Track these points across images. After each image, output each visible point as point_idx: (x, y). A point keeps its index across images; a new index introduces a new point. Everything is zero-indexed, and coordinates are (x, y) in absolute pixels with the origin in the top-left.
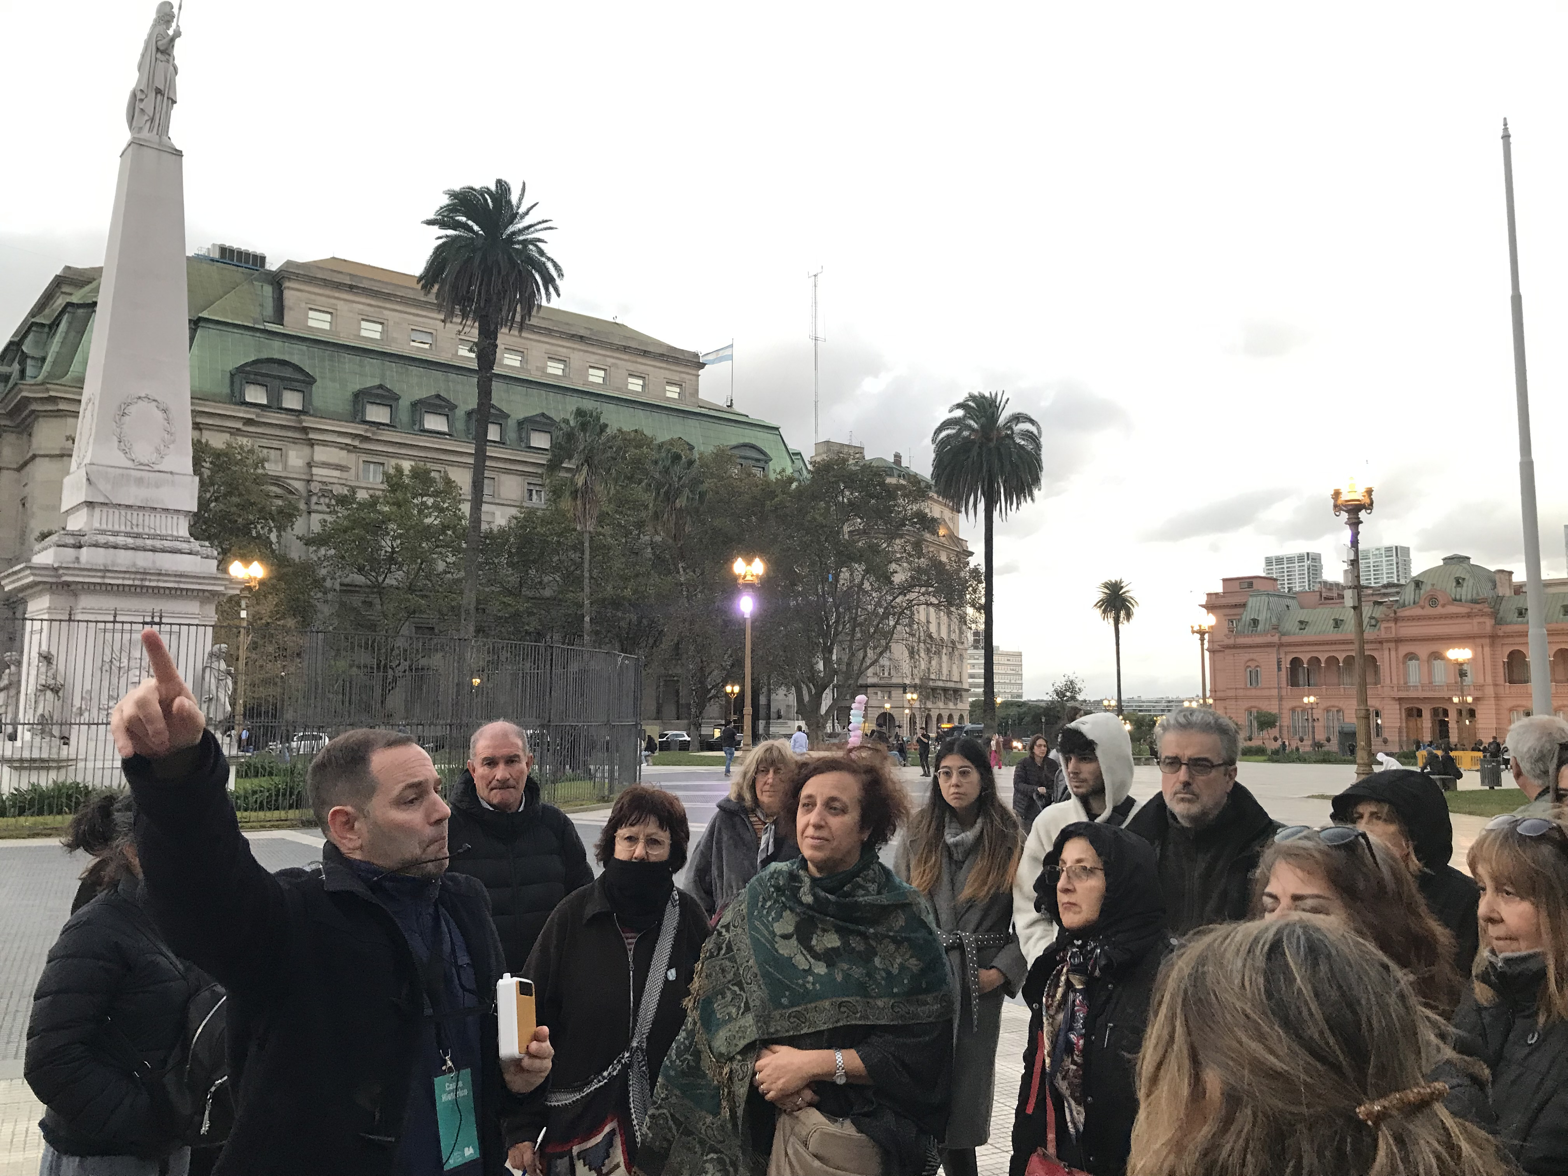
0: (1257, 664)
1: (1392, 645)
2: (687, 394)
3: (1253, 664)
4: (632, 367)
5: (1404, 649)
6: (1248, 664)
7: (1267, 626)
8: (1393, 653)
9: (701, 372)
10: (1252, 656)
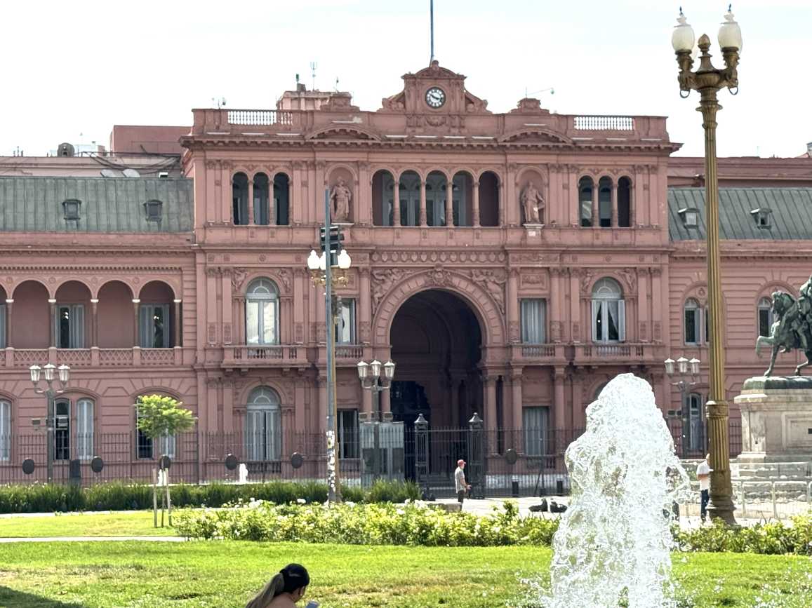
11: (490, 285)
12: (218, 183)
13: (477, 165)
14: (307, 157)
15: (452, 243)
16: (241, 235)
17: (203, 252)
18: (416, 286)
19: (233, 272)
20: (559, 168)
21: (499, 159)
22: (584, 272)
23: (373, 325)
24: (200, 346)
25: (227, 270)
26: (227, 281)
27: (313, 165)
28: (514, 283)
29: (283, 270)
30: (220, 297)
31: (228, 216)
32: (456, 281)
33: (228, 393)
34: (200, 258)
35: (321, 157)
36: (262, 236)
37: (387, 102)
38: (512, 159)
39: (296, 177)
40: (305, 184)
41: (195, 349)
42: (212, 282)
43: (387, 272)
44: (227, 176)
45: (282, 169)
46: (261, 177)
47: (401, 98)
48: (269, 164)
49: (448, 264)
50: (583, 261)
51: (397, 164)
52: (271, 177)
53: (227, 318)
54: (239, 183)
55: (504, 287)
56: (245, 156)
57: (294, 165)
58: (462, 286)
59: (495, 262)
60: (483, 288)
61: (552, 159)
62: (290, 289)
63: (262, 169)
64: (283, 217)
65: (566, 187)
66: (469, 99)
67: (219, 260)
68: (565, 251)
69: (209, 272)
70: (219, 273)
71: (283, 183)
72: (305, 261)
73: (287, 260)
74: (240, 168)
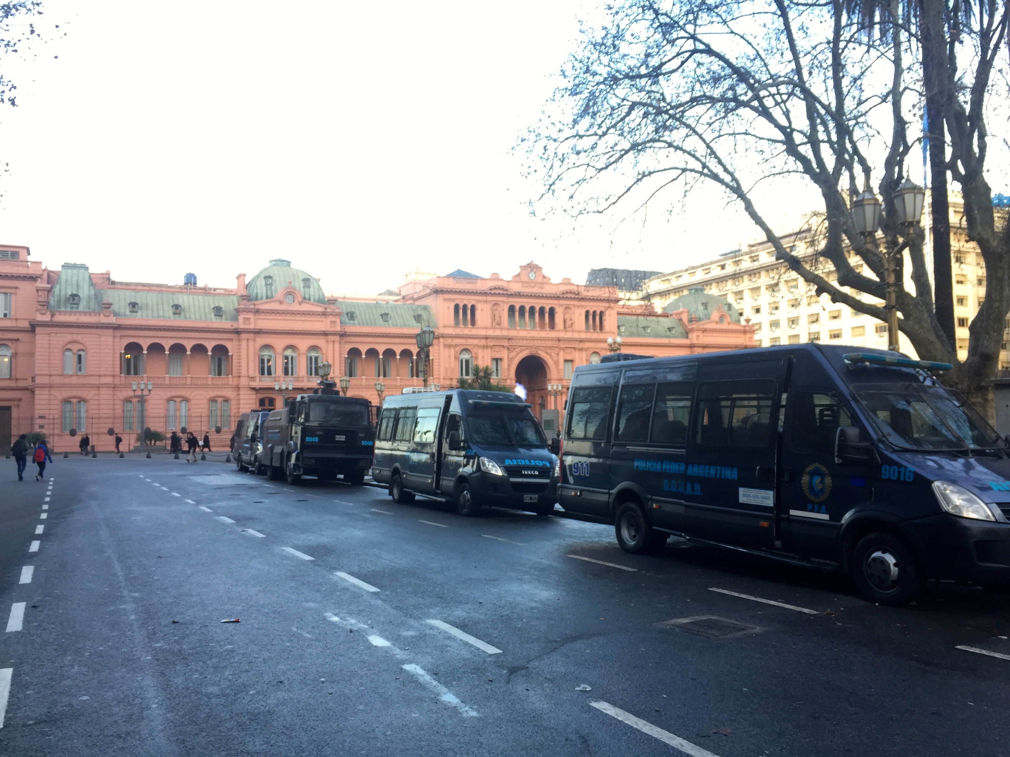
0: (81, 347)
1: (251, 336)
3: (75, 347)
5: (262, 340)
6: (69, 346)
7: (92, 304)
8: (251, 343)
10: (75, 337)
11: (553, 354)
12: (448, 308)
13: (547, 304)
14: (484, 298)
15: (539, 336)
16: (458, 330)
17: (443, 337)
18: (525, 354)
19: (456, 346)
20: (578, 307)
21: (555, 302)
22: (587, 349)
23: (509, 370)
24: (442, 376)
25: (452, 345)
26: (452, 350)
27: (486, 302)
28: (561, 353)
29: (475, 346)
30: (449, 357)
31: (452, 321)
32: (540, 352)
34: (441, 340)
35: (489, 298)
36: (466, 332)
37: (515, 277)
38: (562, 302)
39: (479, 307)
40: (482, 310)
41: (439, 379)
42: (446, 350)
43: (514, 347)
44: (452, 305)
45: (473, 303)
46: (465, 306)
47: (518, 275)
48: (469, 301)
49: (537, 345)
50: (587, 345)
51: (518, 303)
52: (469, 306)
53: (453, 366)
54: (457, 307)
55: (558, 354)
56: (459, 297)
57: (479, 301)
58: (542, 354)
59: (555, 343)
60: (550, 355)
61: (576, 303)
62: (476, 354)
63: (465, 302)
64: (473, 322)
65: (580, 314)
66: (544, 277)
67: (449, 341)
68: (581, 341)
69: (445, 346)
70: (450, 346)
71: (473, 308)
72: (483, 342)
73: (476, 342)
74: (457, 302)
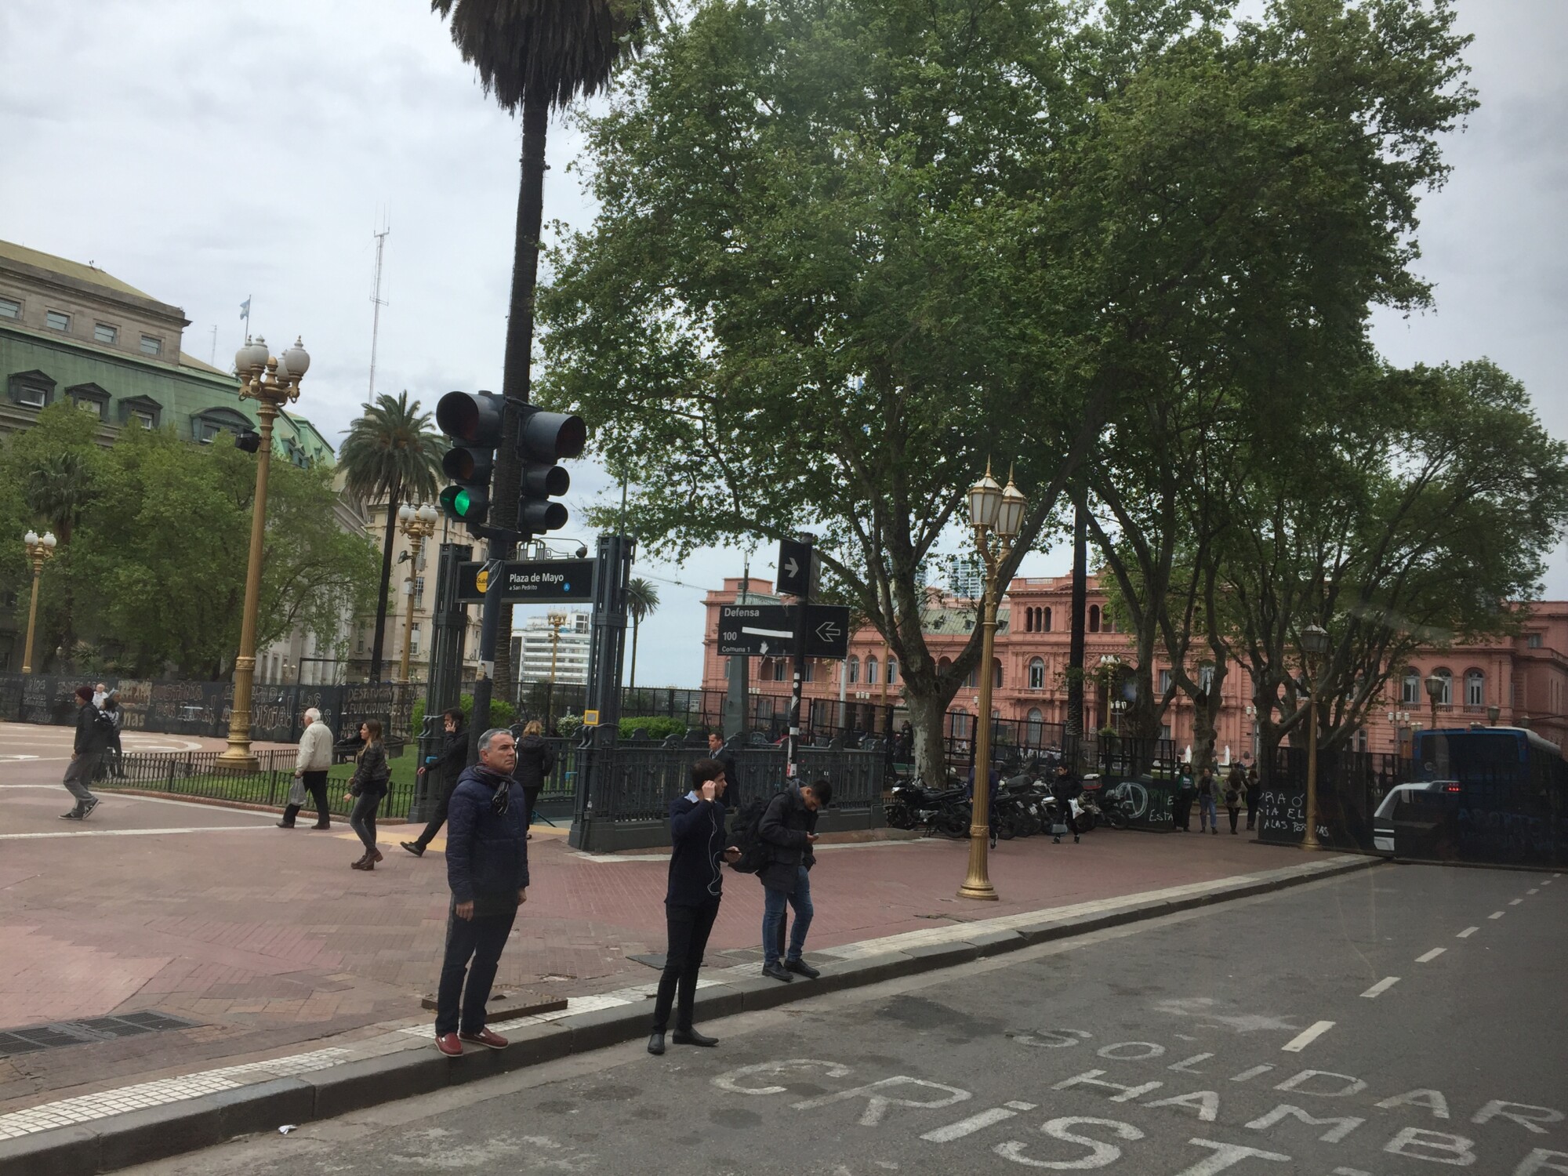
2: (166, 350)
4: (101, 316)
9: (185, 329)
12: (1019, 613)
14: (1058, 599)
16: (1029, 638)
17: (1011, 644)
19: (1024, 654)
24: (1009, 686)
25: (1021, 653)
26: (1020, 658)
27: (1060, 604)
29: (1046, 653)
30: (1017, 666)
31: (1022, 627)
33: (1018, 710)
34: (1010, 647)
36: (1038, 638)
39: (1053, 609)
40: (1057, 612)
41: (1006, 689)
42: (1014, 658)
43: (1093, 655)
44: (1023, 609)
45: (1048, 605)
46: (1039, 610)
48: (1042, 604)
52: (1043, 609)
53: (1020, 675)
54: (1029, 611)
56: (1031, 599)
57: (1053, 604)
62: (1048, 662)
63: (1039, 605)
64: (1048, 628)
67: (1018, 649)
69: (1013, 653)
70: (1017, 654)
71: (1048, 611)
72: (1055, 649)
73: (1048, 649)
74: (1030, 605)
